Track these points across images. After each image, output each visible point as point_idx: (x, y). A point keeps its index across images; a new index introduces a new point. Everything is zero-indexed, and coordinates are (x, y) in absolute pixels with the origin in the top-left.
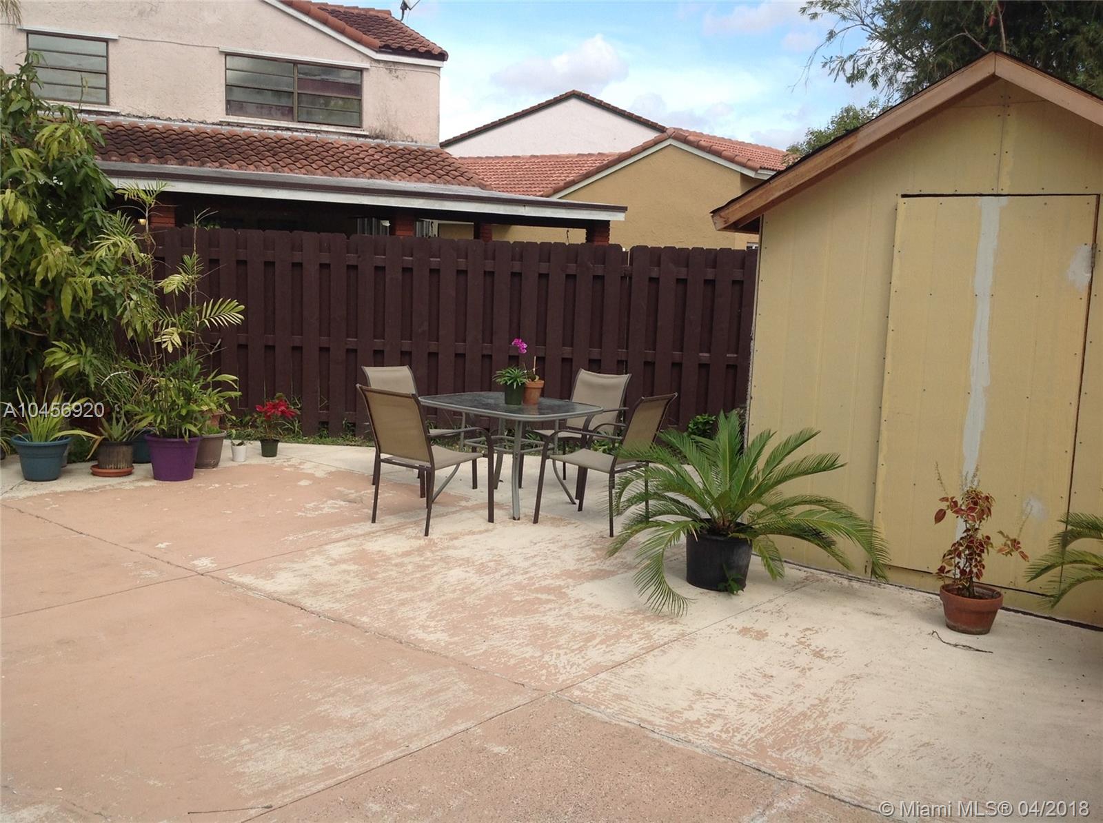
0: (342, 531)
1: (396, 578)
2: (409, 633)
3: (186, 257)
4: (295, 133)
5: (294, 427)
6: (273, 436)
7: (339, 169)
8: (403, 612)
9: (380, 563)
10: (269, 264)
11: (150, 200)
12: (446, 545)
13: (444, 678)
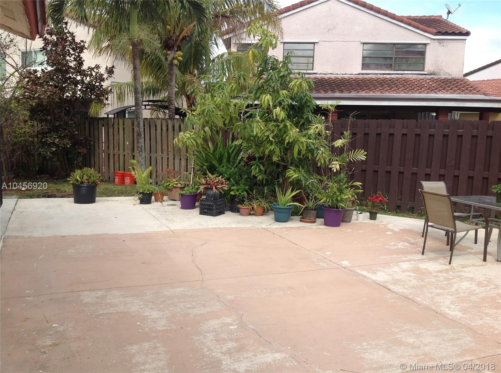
0: (407, 257)
1: (434, 282)
2: (441, 309)
3: (345, 132)
4: (392, 76)
5: (384, 207)
6: (375, 211)
7: (412, 90)
8: (438, 299)
9: (426, 274)
10: (379, 135)
11: (332, 109)
12: (460, 270)
13: (459, 333)
